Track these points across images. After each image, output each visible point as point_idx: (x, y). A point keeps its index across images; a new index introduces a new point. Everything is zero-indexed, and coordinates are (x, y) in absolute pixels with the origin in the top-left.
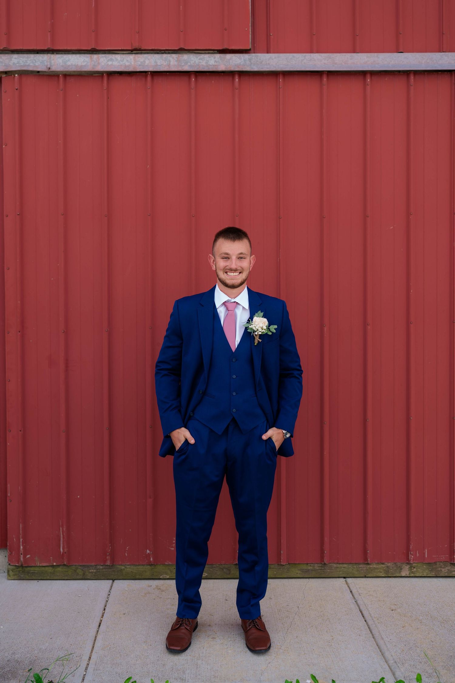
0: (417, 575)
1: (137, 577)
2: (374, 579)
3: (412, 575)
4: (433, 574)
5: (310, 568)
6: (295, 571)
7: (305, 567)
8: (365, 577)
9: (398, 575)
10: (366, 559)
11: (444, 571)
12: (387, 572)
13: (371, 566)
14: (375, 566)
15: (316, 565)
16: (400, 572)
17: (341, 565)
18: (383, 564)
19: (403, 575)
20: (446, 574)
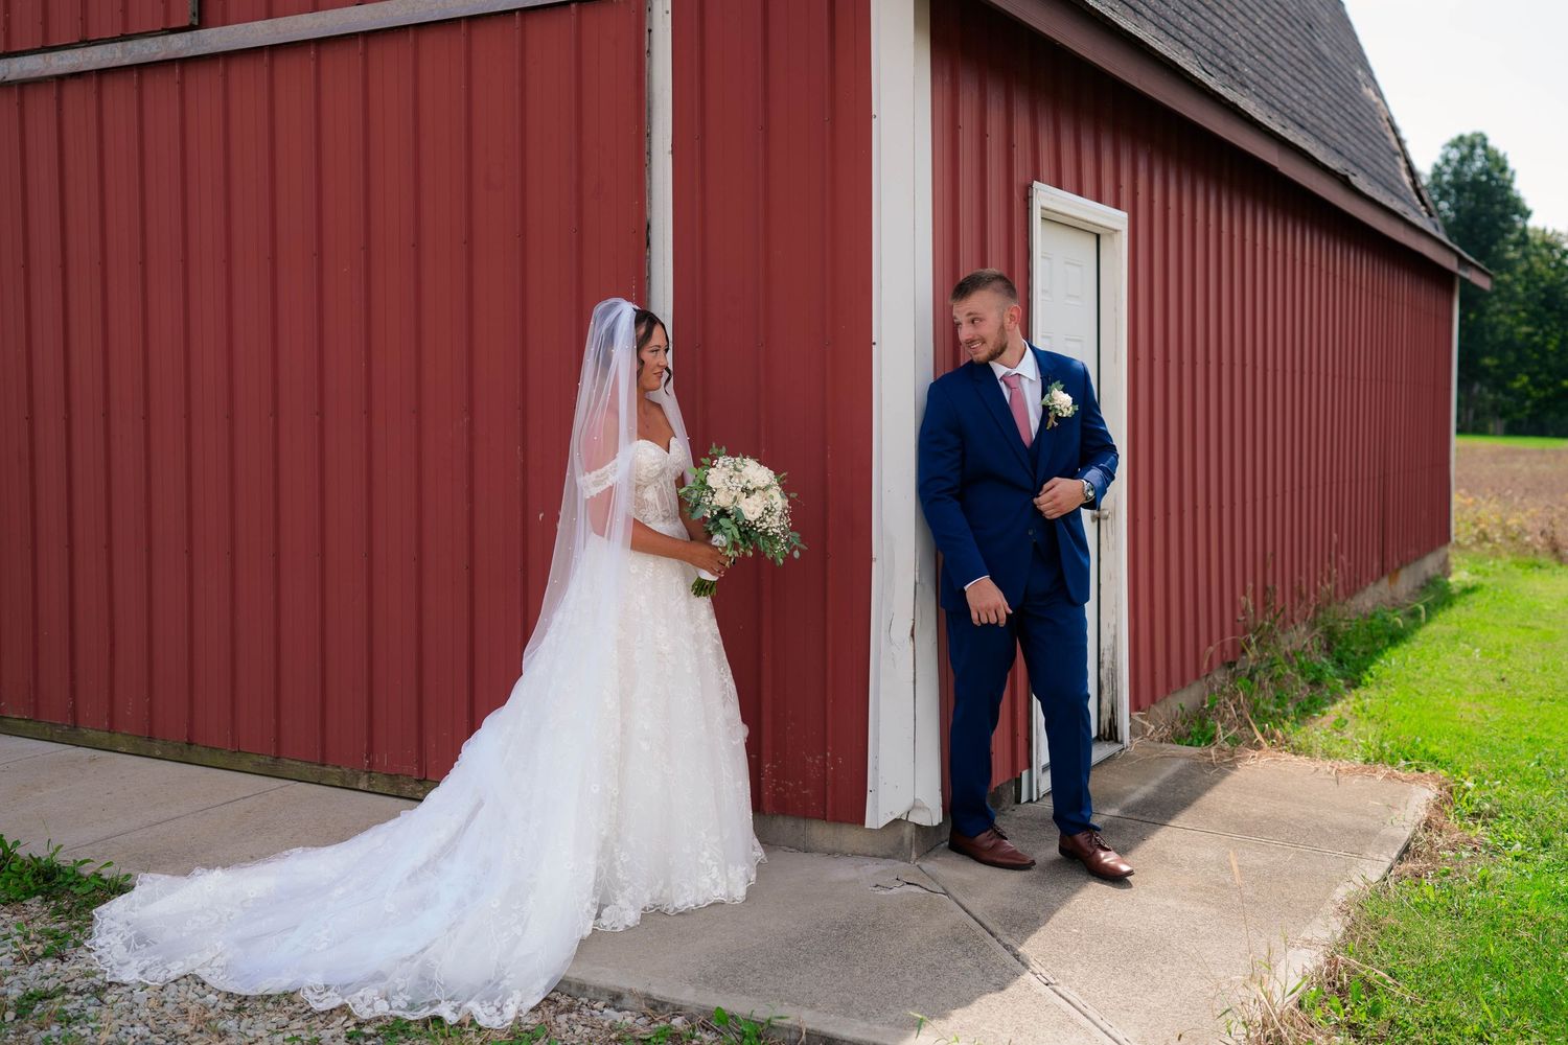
0: (376, 790)
1: (98, 746)
2: (327, 788)
3: (371, 789)
4: (394, 792)
5: (262, 761)
6: (247, 765)
7: (255, 758)
8: (319, 784)
9: (355, 787)
10: (324, 756)
11: (408, 789)
12: (343, 780)
13: (326, 769)
14: (330, 770)
15: (268, 758)
16: (357, 783)
17: (293, 762)
18: (339, 767)
19: (361, 787)
20: (410, 795)
